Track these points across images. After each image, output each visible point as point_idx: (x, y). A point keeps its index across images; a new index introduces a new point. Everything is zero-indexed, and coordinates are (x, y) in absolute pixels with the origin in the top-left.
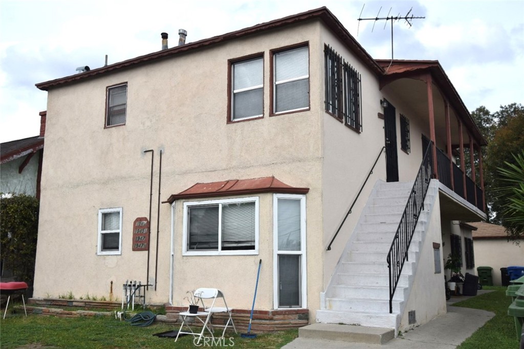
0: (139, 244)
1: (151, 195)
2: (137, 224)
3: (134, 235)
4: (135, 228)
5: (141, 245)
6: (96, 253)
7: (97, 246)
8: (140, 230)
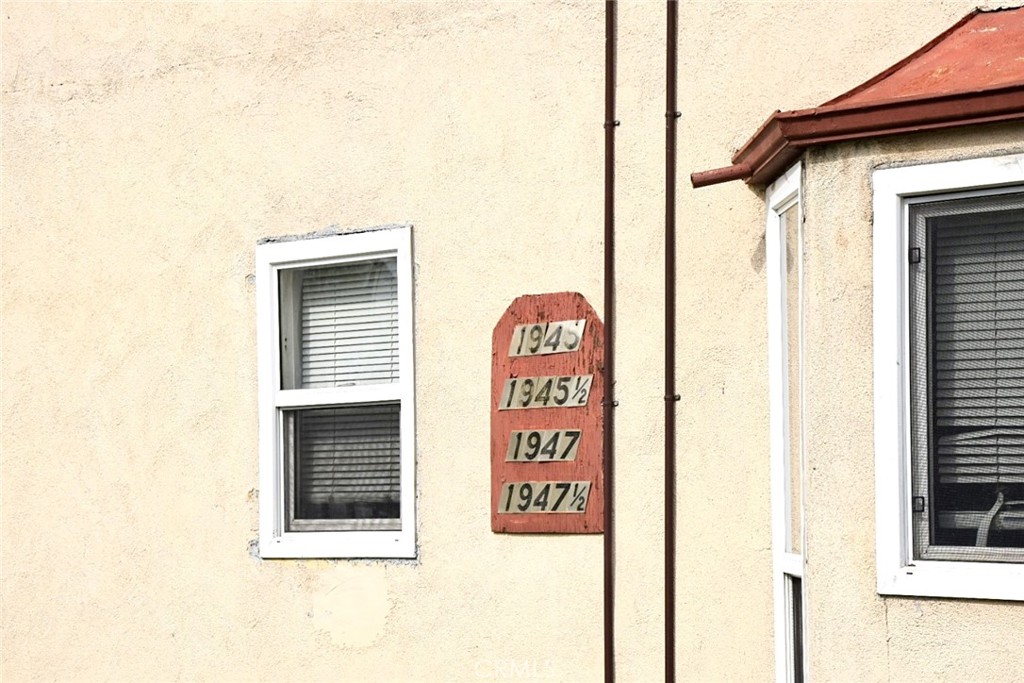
0: (538, 488)
1: (611, 125)
2: (520, 341)
3: (501, 418)
4: (505, 368)
5: (554, 494)
6: (254, 544)
7: (253, 493)
8: (540, 383)
